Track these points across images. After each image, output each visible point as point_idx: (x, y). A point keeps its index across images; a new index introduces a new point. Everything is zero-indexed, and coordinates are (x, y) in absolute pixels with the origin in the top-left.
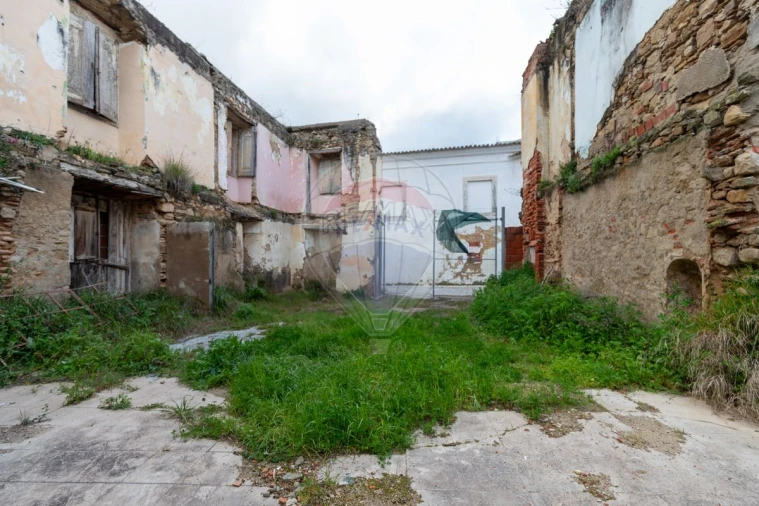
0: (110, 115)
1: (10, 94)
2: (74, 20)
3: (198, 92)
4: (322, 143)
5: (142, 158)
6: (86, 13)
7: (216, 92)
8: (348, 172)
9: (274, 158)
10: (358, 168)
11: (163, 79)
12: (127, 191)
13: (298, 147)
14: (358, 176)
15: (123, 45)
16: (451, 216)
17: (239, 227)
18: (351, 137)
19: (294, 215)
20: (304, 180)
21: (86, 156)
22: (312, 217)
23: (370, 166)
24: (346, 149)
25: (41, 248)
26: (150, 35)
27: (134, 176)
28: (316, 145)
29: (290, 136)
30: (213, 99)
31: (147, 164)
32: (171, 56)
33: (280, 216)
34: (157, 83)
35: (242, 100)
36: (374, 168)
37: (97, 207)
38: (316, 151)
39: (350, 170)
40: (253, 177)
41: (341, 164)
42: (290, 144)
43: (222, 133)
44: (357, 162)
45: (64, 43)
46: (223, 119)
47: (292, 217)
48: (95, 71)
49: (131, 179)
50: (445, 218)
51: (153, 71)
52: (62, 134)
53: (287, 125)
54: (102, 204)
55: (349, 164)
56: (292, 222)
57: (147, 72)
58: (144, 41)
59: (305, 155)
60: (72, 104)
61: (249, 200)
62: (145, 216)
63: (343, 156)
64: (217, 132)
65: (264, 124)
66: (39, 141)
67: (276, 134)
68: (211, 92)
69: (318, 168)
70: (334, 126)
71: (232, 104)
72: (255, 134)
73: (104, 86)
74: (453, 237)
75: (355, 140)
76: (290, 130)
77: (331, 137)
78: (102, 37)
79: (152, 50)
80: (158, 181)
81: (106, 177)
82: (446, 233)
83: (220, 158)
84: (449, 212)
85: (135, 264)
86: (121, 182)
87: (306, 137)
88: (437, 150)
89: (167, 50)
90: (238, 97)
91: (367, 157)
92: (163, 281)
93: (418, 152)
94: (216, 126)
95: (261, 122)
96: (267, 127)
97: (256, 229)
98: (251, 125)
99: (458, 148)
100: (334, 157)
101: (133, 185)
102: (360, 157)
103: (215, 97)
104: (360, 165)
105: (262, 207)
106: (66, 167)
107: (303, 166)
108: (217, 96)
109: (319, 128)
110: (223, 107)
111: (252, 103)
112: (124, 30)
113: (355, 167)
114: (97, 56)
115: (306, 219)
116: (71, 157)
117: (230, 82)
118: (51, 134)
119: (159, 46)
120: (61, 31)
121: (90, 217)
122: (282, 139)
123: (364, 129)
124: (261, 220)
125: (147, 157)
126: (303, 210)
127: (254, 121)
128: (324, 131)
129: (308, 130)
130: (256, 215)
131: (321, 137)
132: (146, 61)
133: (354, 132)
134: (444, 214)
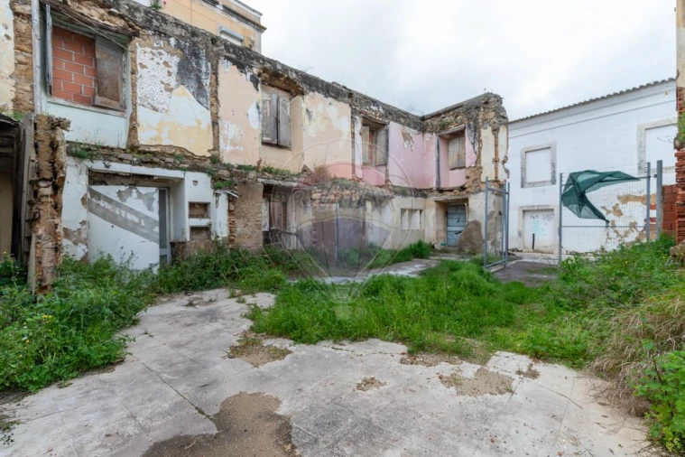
0: (287, 144)
1: (237, 148)
2: (266, 97)
3: (339, 114)
4: (448, 125)
5: (302, 167)
6: (274, 90)
7: (353, 109)
8: (471, 147)
9: (406, 145)
10: (480, 141)
11: (314, 114)
13: (429, 132)
14: (480, 148)
15: (293, 100)
16: (580, 179)
17: (369, 205)
18: (474, 113)
19: (426, 190)
20: (435, 159)
21: (270, 172)
22: (441, 191)
23: (492, 137)
24: (469, 125)
25: (249, 224)
26: (305, 87)
27: (295, 179)
28: (444, 127)
29: (421, 124)
30: (350, 115)
31: (305, 169)
32: (319, 96)
34: (310, 118)
35: (374, 108)
36: (496, 138)
37: (280, 198)
38: (444, 133)
39: (473, 144)
40: (386, 165)
41: (464, 141)
42: (423, 130)
43: (358, 137)
44: (480, 136)
45: (259, 113)
46: (359, 127)
47: (425, 192)
48: (277, 121)
49: (294, 181)
50: (574, 181)
51: (307, 111)
52: (259, 163)
53: (420, 115)
54: (283, 197)
55: (472, 139)
56: (425, 196)
57: (304, 112)
58: (302, 93)
59: (435, 137)
60: (264, 143)
61: (383, 183)
63: (467, 132)
64: (353, 138)
65: (396, 121)
66: (248, 168)
67: (409, 125)
68: (349, 110)
69: (447, 147)
70: (459, 106)
71: (366, 114)
72: (387, 131)
73: (283, 128)
74: (583, 201)
75: (478, 115)
76: (423, 119)
77: (456, 117)
78: (281, 100)
79: (307, 97)
80: (310, 180)
81: (280, 182)
82: (574, 198)
83: (357, 156)
84: (579, 174)
85: (301, 232)
86: (288, 184)
87: (436, 122)
88: (597, 100)
89: (316, 93)
90: (372, 107)
91: (490, 129)
92: (315, 242)
93: (569, 107)
94: (353, 134)
95: (393, 120)
96: (400, 122)
97: (386, 205)
98: (384, 125)
99: (628, 91)
100: (459, 134)
101: (295, 184)
102: (482, 130)
103: (352, 113)
104: (482, 138)
105: (394, 187)
106: (260, 180)
107: (434, 147)
108: (354, 112)
109: (447, 111)
110: (359, 119)
111: (385, 107)
112: (293, 91)
113: (477, 139)
114: (278, 113)
115: (436, 193)
116: (263, 174)
117: (365, 97)
118: (254, 164)
119: (311, 93)
120: (258, 107)
121: (277, 205)
122: (415, 128)
123: (486, 103)
124: (392, 198)
125: (305, 166)
126: (434, 185)
127: (387, 121)
128: (451, 113)
129: (438, 115)
130: (388, 194)
131: (448, 119)
132: (304, 106)
133: (477, 108)
134: (573, 177)
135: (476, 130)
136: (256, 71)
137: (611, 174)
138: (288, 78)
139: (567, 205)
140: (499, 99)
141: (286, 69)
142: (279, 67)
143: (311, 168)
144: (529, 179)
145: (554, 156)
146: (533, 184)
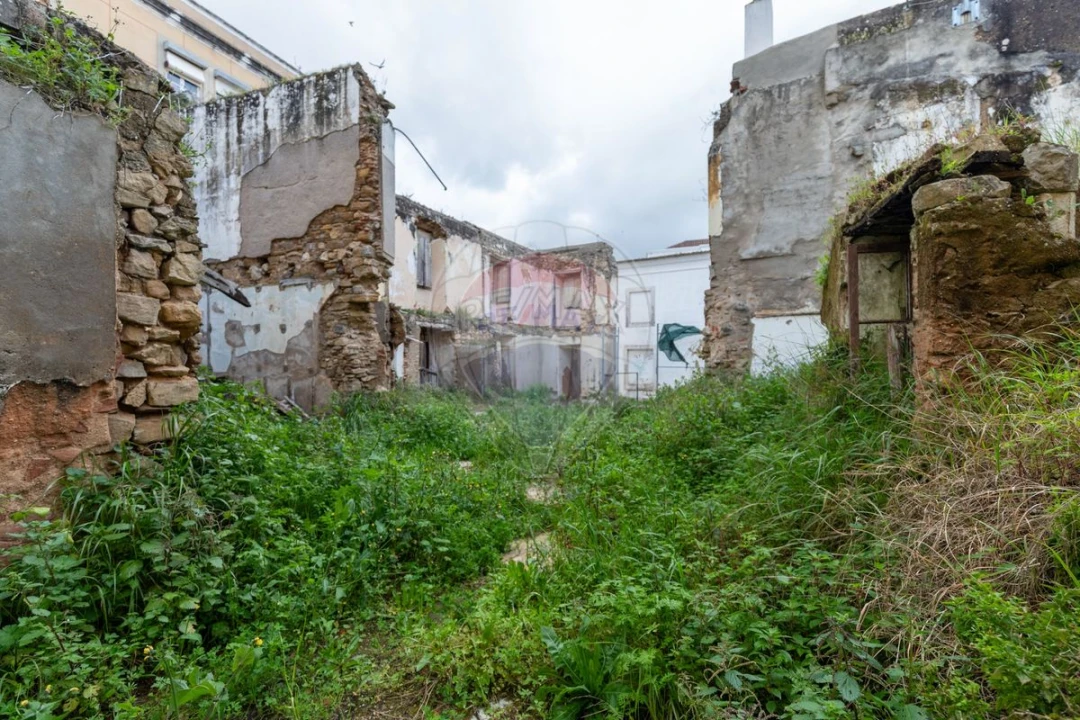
0: (429, 285)
3: (473, 255)
4: (566, 264)
5: (445, 309)
7: (483, 249)
8: (586, 290)
9: (524, 282)
10: (595, 287)
11: (455, 256)
12: (439, 330)
13: (545, 269)
14: (594, 293)
15: (434, 241)
16: (671, 329)
17: (499, 344)
18: (589, 259)
19: (541, 328)
20: (550, 298)
21: (424, 315)
22: (557, 330)
23: (605, 284)
24: (585, 269)
26: (447, 231)
28: (561, 265)
29: (538, 259)
30: (481, 255)
31: (447, 311)
33: (529, 331)
34: (451, 260)
35: (499, 246)
36: (608, 286)
37: (426, 343)
38: (560, 272)
39: (589, 288)
40: (508, 301)
41: (581, 283)
42: (539, 266)
44: (594, 281)
45: (415, 259)
46: (487, 264)
47: (540, 330)
48: (424, 263)
49: (441, 323)
50: (666, 331)
51: (450, 254)
52: (415, 305)
55: (587, 283)
56: (539, 333)
57: (446, 255)
58: (445, 236)
59: (551, 275)
60: (418, 286)
61: (506, 321)
62: (445, 342)
63: (583, 276)
64: (483, 277)
65: (518, 258)
66: (410, 312)
67: (526, 261)
68: (480, 250)
69: (562, 287)
70: (575, 249)
71: (493, 252)
72: (510, 268)
73: (427, 270)
74: (672, 348)
75: (592, 262)
76: (539, 254)
77: (573, 258)
79: (449, 240)
82: (666, 345)
84: (670, 325)
85: (440, 372)
86: (437, 326)
87: (552, 259)
89: (456, 236)
91: (603, 276)
92: (456, 381)
94: (483, 273)
95: (514, 257)
96: (520, 259)
97: (510, 343)
98: (507, 262)
100: (575, 277)
101: (442, 326)
102: (597, 277)
103: (482, 253)
104: (596, 283)
105: (515, 325)
106: (418, 323)
107: (550, 286)
108: (484, 252)
109: (563, 251)
110: (487, 258)
111: (508, 243)
112: (436, 234)
113: (592, 285)
114: (425, 253)
115: (553, 333)
116: (419, 317)
117: (492, 236)
118: (413, 307)
119: (452, 236)
122: (532, 264)
123: (600, 251)
124: (514, 336)
125: (448, 307)
126: (549, 323)
127: (509, 258)
128: (567, 254)
130: (510, 332)
131: (564, 258)
132: (447, 249)
133: (592, 254)
134: (666, 327)
135: (591, 275)
136: (413, 219)
137: (690, 328)
138: (435, 224)
139: (662, 350)
140: (611, 250)
141: (435, 214)
142: (429, 214)
143: (453, 310)
144: (633, 319)
145: (653, 298)
146: (637, 324)
